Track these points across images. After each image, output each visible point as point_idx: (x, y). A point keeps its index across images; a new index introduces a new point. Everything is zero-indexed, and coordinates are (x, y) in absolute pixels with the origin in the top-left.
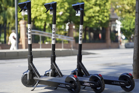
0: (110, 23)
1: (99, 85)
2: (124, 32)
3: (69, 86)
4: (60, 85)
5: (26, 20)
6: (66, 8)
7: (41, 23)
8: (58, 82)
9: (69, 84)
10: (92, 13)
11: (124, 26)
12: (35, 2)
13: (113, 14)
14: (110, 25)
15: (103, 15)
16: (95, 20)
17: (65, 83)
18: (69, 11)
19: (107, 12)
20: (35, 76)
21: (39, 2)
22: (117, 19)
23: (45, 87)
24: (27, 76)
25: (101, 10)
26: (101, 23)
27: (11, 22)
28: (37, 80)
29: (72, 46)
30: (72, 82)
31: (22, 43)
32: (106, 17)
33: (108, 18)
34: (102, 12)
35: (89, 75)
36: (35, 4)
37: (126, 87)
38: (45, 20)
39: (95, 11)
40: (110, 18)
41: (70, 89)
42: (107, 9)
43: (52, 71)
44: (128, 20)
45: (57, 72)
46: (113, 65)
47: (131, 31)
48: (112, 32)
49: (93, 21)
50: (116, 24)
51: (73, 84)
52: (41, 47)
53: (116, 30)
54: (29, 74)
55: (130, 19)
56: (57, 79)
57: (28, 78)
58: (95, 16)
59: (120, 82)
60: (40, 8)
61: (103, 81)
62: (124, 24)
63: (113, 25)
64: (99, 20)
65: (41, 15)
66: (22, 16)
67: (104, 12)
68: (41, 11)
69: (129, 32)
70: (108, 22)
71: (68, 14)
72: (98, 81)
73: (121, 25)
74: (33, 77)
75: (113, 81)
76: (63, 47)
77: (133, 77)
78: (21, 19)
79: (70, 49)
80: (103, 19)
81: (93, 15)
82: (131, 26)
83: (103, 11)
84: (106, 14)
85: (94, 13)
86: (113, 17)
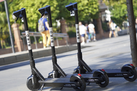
0: (100, 14)
1: (103, 79)
2: (115, 20)
3: (74, 85)
4: (65, 85)
5: (18, 23)
6: (55, 6)
7: (33, 23)
8: (63, 82)
9: (74, 83)
10: (82, 7)
11: (114, 15)
12: (24, 4)
13: (102, 5)
14: (100, 16)
15: (93, 7)
16: (85, 13)
17: (70, 82)
18: (58, 8)
19: (95, 4)
20: (40, 79)
21: (28, 4)
22: (106, 9)
23: (50, 89)
24: (32, 81)
25: (90, 3)
26: (91, 15)
27: (3, 26)
28: (42, 83)
29: (66, 42)
30: (77, 80)
31: (17, 45)
32: (95, 8)
33: (97, 10)
34: (91, 5)
35: (91, 71)
36: (24, 6)
37: (130, 77)
38: (36, 20)
39: (84, 4)
40: (99, 10)
41: (76, 88)
42: (95, 1)
43: (55, 73)
44: (117, 9)
45: (61, 73)
46: (111, 56)
47: (121, 19)
48: (103, 22)
49: (83, 14)
50: (106, 14)
51: (78, 83)
52: (37, 47)
53: (107, 19)
54: (33, 78)
55: (119, 7)
56: (61, 80)
57: (33, 83)
58: (85, 9)
59: (123, 74)
60: (30, 9)
61: (106, 75)
62: (114, 12)
63: (103, 16)
64: (89, 13)
65: (31, 16)
66: (13, 19)
67: (93, 4)
68: (32, 12)
69: (120, 19)
70: (97, 13)
71: (58, 11)
72: (102, 76)
73: (111, 14)
74: (37, 81)
75: (116, 74)
76: (58, 44)
77: (135, 68)
78: (12, 23)
79: (65, 46)
80: (92, 11)
81: (83, 8)
82: (121, 13)
83: (91, 3)
84: (95, 6)
85: (83, 6)
86: (102, 8)
